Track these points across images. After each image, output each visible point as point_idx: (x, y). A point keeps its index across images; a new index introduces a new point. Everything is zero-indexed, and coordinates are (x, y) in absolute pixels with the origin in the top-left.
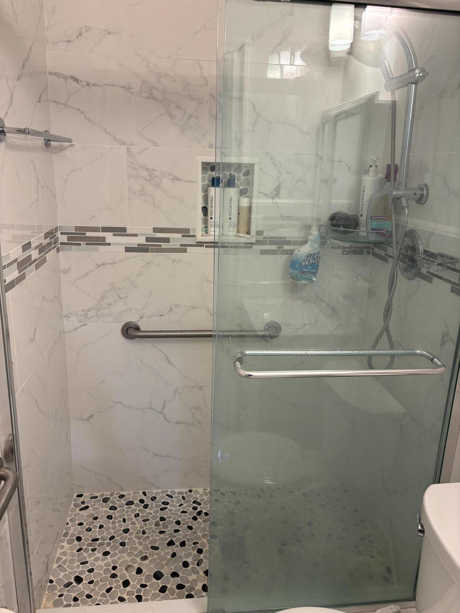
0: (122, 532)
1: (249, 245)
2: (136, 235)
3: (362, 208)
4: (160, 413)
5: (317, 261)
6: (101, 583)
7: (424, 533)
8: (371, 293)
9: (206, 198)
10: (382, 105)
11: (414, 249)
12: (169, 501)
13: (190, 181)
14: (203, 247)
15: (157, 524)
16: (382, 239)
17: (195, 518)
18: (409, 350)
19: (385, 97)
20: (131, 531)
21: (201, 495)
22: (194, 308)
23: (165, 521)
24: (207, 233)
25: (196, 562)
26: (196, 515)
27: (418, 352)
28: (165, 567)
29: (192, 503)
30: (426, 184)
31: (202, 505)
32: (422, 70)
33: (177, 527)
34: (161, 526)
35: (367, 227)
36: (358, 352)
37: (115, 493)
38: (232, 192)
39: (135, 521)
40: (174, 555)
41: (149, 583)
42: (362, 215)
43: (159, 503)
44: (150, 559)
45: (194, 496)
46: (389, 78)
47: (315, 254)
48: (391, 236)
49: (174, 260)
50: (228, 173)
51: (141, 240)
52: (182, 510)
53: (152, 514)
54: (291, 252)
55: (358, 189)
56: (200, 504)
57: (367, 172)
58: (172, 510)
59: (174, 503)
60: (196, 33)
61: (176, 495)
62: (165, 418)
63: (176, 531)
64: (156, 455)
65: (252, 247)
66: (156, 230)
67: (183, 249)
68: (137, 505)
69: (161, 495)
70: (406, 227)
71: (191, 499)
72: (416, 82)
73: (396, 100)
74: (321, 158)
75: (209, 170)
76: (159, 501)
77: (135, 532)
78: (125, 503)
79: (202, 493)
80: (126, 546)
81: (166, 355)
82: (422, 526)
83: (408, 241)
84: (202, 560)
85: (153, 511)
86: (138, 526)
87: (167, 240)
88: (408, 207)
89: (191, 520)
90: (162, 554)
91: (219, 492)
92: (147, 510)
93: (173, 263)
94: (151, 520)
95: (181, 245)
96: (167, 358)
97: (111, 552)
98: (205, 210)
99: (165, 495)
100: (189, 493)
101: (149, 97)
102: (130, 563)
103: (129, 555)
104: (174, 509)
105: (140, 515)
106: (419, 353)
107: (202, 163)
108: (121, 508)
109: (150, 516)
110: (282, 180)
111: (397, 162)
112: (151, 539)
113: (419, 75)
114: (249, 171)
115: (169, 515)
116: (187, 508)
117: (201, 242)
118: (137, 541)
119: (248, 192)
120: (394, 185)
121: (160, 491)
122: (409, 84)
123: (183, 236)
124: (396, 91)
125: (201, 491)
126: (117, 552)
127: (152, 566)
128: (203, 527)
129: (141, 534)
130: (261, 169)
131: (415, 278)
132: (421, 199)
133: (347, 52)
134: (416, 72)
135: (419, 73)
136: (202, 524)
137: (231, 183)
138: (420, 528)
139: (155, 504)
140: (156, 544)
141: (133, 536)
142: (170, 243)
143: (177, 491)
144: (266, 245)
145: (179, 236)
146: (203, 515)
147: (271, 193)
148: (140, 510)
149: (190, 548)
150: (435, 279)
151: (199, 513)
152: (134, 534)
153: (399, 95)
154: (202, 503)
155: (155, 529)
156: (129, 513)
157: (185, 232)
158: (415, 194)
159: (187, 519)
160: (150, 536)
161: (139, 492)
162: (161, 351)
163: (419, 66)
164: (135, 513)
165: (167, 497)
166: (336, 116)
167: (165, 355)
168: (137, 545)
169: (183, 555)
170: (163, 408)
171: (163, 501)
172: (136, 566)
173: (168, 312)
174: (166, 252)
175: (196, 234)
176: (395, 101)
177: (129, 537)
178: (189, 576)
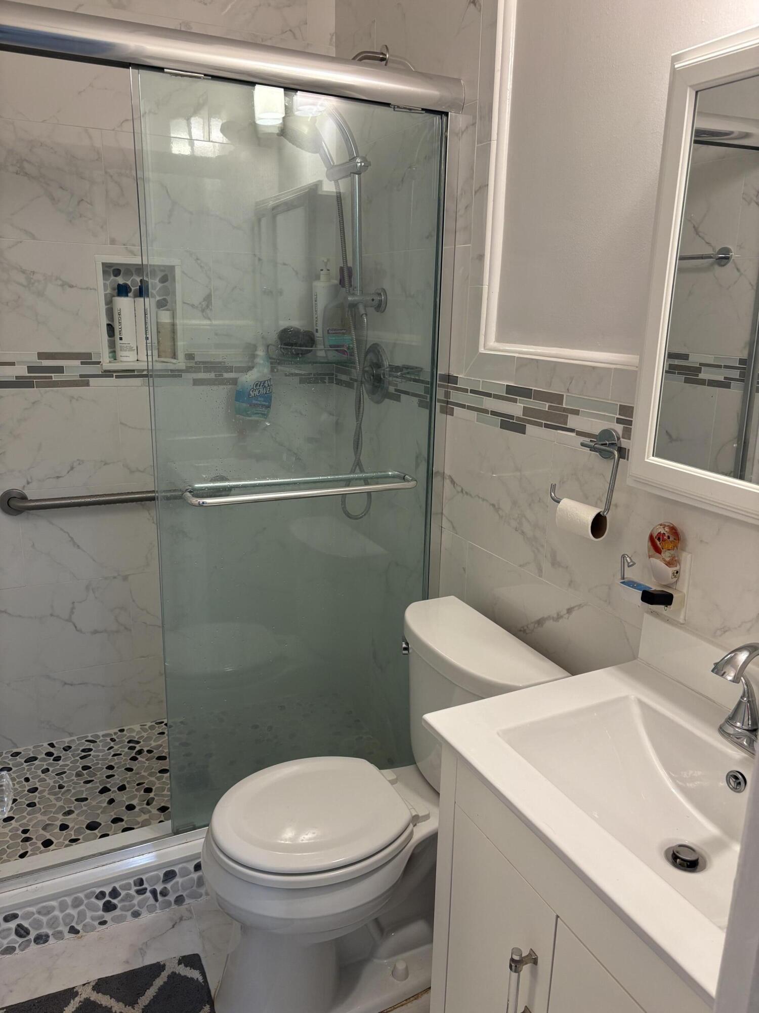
0: (26, 792)
1: (175, 374)
2: (13, 364)
3: (316, 321)
4: (67, 620)
5: (269, 391)
6: (9, 851)
7: (408, 651)
8: (338, 426)
9: (110, 313)
10: (327, 196)
11: (378, 365)
12: (91, 747)
13: (87, 289)
14: (113, 377)
15: (78, 775)
16: (344, 357)
17: (134, 759)
18: (381, 472)
19: (329, 187)
20: (40, 789)
21: (138, 733)
22: (106, 464)
23: (91, 770)
24: (115, 359)
25: (145, 802)
26: (135, 755)
27: (390, 473)
28: (101, 815)
29: (126, 743)
30: (384, 289)
31: (142, 743)
32: (364, 159)
33: (110, 772)
34: (86, 776)
35: (324, 345)
36: (326, 478)
37: (4, 752)
38: (149, 303)
39: (45, 777)
40: (111, 801)
41: (82, 836)
42: (317, 331)
43: (78, 751)
44: (76, 812)
45: (128, 735)
46: (330, 166)
47: (265, 381)
48: (352, 354)
49: (73, 397)
50: (138, 279)
51: (22, 371)
52: (113, 753)
53: (68, 765)
54: (234, 382)
55: (310, 298)
56: (138, 742)
57: (318, 278)
58: (99, 756)
59: (101, 748)
60: (80, 93)
61: (101, 738)
62: (76, 627)
63: (109, 777)
64: (65, 684)
65: (181, 376)
66: (41, 356)
67: (83, 381)
68: (43, 760)
69: (78, 742)
70: (366, 342)
71: (124, 739)
72: (359, 173)
73: (341, 191)
74: (260, 260)
75: (112, 275)
76: (75, 750)
77: (47, 789)
78: (23, 761)
79: (140, 730)
80: (37, 805)
81: (71, 535)
82: (407, 644)
83: (371, 356)
84: (153, 799)
85: (69, 762)
86: (51, 782)
87: (60, 370)
88: (366, 315)
89: (129, 761)
90: (94, 803)
91: (163, 724)
92: (61, 763)
93: (71, 401)
94: (68, 772)
95: (81, 376)
96: (72, 538)
97: (16, 817)
98: (111, 329)
99: (83, 741)
100: (119, 733)
101: (19, 172)
102: (48, 822)
103: (44, 814)
104: (101, 754)
105: (51, 769)
106: (392, 475)
107: (103, 264)
108: (17, 767)
109: (67, 768)
110: (213, 288)
111: (350, 264)
112: (73, 791)
113: (361, 164)
114: (167, 276)
115: (95, 762)
116: (121, 750)
117: (109, 371)
118: (52, 798)
119: (168, 304)
120: (349, 290)
121: (75, 738)
122: (352, 174)
123: (82, 363)
124: (339, 181)
125: (137, 727)
126: (25, 814)
127: (82, 818)
128: (147, 766)
129: (57, 789)
130: (183, 272)
131: (383, 401)
132: (380, 307)
133: (278, 127)
134: (357, 161)
135: (361, 162)
136: (145, 763)
137: (142, 292)
138: (404, 645)
139: (70, 754)
140: (82, 795)
141: (45, 794)
142: (64, 373)
143: (100, 733)
144: (200, 372)
145: (77, 363)
146: (145, 753)
147: (200, 304)
148: (48, 764)
149: (134, 790)
150: (403, 396)
151: (140, 752)
152: (47, 791)
153: (343, 186)
154: (141, 741)
155: (77, 780)
156: (33, 770)
157: (86, 358)
158: (373, 300)
159: (125, 761)
160: (71, 788)
161: (43, 745)
162: (62, 529)
163: (361, 154)
164: (42, 769)
165: (87, 743)
166: (273, 209)
167: (69, 535)
168: (54, 802)
169: (124, 799)
170: (72, 612)
171: (81, 748)
172: (59, 823)
173: (68, 472)
174: (59, 387)
175: (101, 360)
176: (340, 193)
177: (38, 795)
178: (137, 817)
